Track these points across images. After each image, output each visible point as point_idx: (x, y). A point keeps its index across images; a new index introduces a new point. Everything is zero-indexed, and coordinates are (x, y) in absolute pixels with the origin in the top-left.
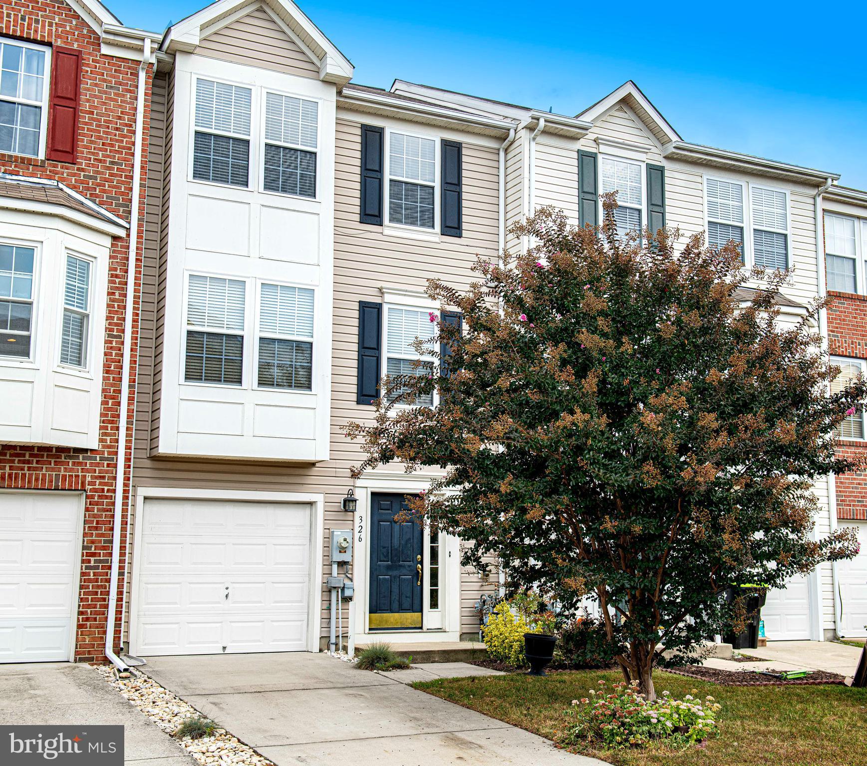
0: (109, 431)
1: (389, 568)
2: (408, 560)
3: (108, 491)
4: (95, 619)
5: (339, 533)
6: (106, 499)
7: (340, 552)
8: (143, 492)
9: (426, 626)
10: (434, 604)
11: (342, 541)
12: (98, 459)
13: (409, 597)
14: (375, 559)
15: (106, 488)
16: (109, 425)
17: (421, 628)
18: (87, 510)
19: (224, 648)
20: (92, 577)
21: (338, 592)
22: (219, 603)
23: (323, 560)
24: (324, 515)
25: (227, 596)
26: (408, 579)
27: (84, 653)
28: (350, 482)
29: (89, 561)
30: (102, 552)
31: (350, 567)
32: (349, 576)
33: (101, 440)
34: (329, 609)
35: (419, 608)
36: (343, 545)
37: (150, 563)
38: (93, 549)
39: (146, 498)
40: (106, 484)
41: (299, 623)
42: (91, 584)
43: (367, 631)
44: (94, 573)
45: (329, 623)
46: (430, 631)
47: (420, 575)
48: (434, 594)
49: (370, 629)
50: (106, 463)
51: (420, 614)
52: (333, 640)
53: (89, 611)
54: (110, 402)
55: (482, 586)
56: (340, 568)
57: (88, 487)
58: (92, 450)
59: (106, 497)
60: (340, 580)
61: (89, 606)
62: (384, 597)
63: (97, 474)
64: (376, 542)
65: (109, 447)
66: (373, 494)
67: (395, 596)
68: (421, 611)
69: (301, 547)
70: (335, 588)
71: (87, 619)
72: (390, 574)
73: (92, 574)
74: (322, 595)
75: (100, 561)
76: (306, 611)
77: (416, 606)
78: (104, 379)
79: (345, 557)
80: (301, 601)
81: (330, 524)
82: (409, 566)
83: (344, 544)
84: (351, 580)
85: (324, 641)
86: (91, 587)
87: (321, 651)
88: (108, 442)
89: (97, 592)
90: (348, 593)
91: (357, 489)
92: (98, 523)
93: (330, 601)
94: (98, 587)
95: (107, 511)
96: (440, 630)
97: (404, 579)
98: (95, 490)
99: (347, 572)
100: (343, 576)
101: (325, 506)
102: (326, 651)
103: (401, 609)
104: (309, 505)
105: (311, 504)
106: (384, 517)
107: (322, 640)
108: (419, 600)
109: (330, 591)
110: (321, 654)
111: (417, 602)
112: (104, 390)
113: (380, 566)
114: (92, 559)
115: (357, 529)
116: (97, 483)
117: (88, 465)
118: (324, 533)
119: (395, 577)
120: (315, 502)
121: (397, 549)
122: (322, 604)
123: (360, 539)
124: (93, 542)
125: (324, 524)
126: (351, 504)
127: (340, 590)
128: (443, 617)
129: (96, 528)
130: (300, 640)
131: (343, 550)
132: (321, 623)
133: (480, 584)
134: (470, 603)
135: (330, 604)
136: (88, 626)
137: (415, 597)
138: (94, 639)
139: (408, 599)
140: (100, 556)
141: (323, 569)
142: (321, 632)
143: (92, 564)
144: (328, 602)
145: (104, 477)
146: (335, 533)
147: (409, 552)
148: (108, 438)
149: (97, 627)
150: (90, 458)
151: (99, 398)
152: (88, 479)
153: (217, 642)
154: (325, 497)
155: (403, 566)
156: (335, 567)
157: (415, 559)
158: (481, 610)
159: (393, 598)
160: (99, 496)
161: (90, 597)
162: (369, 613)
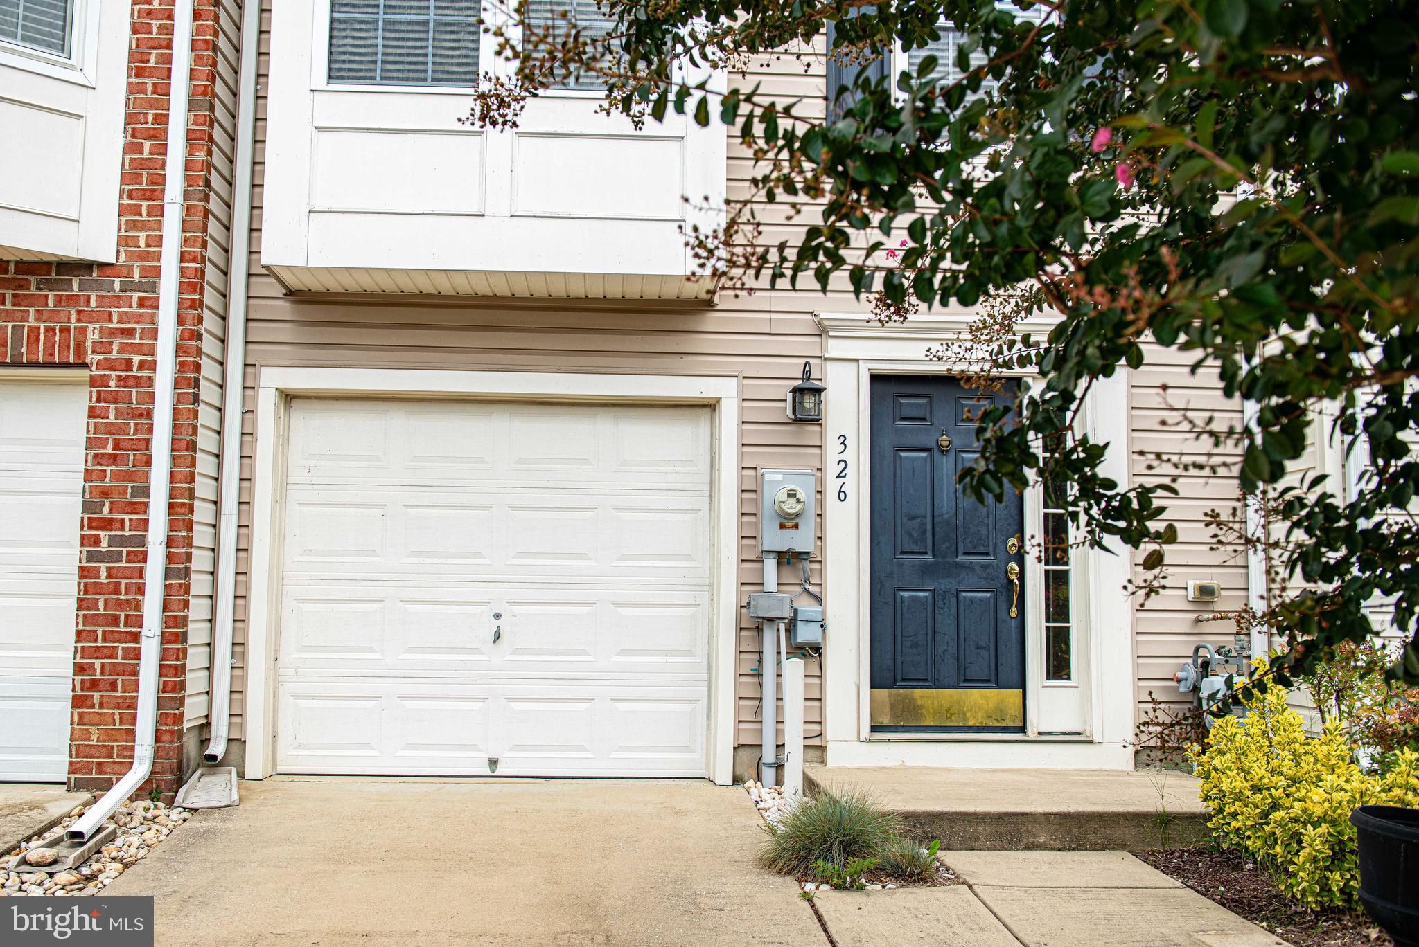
0: (144, 217)
1: (925, 570)
2: (982, 550)
3: (142, 365)
4: (113, 686)
5: (780, 478)
6: (138, 385)
7: (782, 526)
8: (273, 379)
9: (1035, 723)
10: (1059, 666)
11: (784, 497)
12: (117, 287)
13: (987, 648)
14: (887, 549)
15: (136, 359)
16: (144, 204)
17: (1023, 729)
18: (92, 413)
19: (493, 763)
20: (103, 579)
21: (778, 630)
22: (477, 651)
23: (741, 549)
24: (741, 433)
25: (497, 636)
26: (981, 600)
27: (87, 768)
28: (808, 346)
29: (97, 541)
30: (127, 518)
31: (816, 566)
32: (812, 589)
33: (123, 241)
34: (758, 674)
35: (1016, 678)
36: (786, 508)
37: (309, 552)
38: (106, 510)
39: (289, 398)
40: (136, 349)
41: (686, 708)
42: (102, 599)
43: (866, 732)
44: (109, 569)
45: (759, 709)
46: (1046, 738)
47: (1016, 589)
48: (1057, 641)
49: (874, 729)
50: (135, 297)
51: (1018, 692)
52: (769, 755)
53: (97, 664)
54: (147, 145)
55: (1198, 621)
56: (786, 570)
57: (91, 358)
58: (102, 265)
59: (138, 381)
60: (780, 600)
61: (97, 653)
62: (916, 645)
63: (114, 325)
64: (888, 503)
65: (145, 256)
66: (875, 378)
67: (946, 642)
68: (1023, 686)
69: (689, 516)
70: (770, 620)
71: (94, 685)
72: (932, 586)
73: (104, 574)
74: (738, 640)
75: (124, 541)
76: (705, 676)
77: (1007, 672)
78: (131, 89)
79: (800, 540)
80: (689, 653)
81: (756, 457)
82: (985, 567)
83: (791, 507)
84: (819, 600)
85: (744, 755)
86: (101, 605)
87: (737, 780)
88: (142, 243)
89: (116, 618)
90: (806, 634)
91: (829, 365)
92: (117, 446)
93: (760, 652)
94: (120, 604)
95: (141, 415)
96: (1075, 737)
97: (972, 600)
98: (110, 365)
99: (807, 580)
100: (798, 589)
101: (742, 410)
102: (750, 783)
103: (966, 680)
104: (708, 410)
105: (710, 406)
106: (911, 440)
107: (741, 752)
108: (1015, 654)
109: (759, 629)
110: (739, 791)
111: (1008, 659)
112: (130, 118)
113: (900, 565)
114: (104, 535)
115: (832, 469)
116: (115, 347)
117: (93, 303)
118: (742, 479)
119: (944, 595)
120: (719, 400)
121: (948, 523)
122: (738, 663)
123: (842, 496)
124: (105, 493)
125: (742, 456)
126: (809, 402)
127: (782, 627)
128: (1086, 702)
129: (114, 459)
130: (687, 749)
131: (789, 522)
132: (737, 709)
133: (1193, 616)
134: (1165, 668)
135: (760, 662)
136: (97, 702)
137: (1002, 648)
138: (110, 734)
139: (984, 653)
140: (122, 528)
141: (740, 572)
142: (737, 732)
143: (104, 546)
144: (756, 657)
145: (130, 332)
146: (767, 478)
147: (984, 532)
148: (142, 236)
149: (118, 706)
150: (98, 286)
151: (117, 138)
152: (93, 336)
153: (474, 747)
154: (742, 388)
155: (969, 568)
156: (771, 565)
157: (1000, 547)
158: (1196, 689)
159: (940, 650)
160: (120, 378)
161: (100, 630)
162: (872, 687)
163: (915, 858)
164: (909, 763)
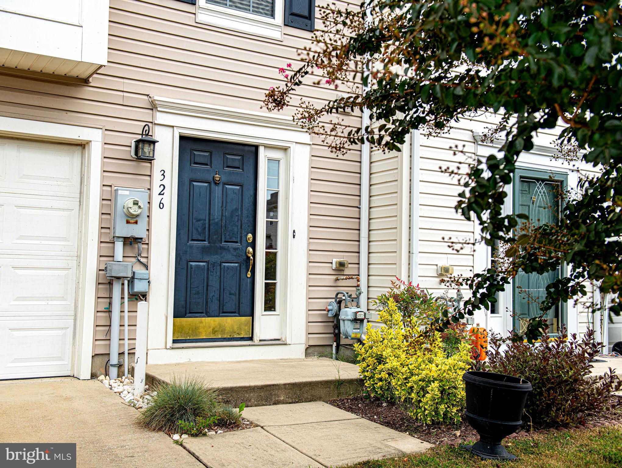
1: (204, 250)
2: (234, 240)
5: (127, 193)
7: (128, 222)
9: (259, 334)
10: (270, 305)
11: (131, 205)
13: (235, 294)
14: (184, 237)
17: (251, 339)
21: (123, 284)
23: (100, 234)
24: (103, 164)
26: (232, 267)
28: (146, 115)
31: (145, 246)
32: (142, 260)
34: (109, 311)
35: (248, 311)
36: (132, 211)
41: (60, 332)
43: (170, 344)
45: (109, 332)
46: (264, 343)
47: (252, 262)
48: (270, 290)
49: (174, 341)
51: (250, 318)
52: (114, 359)
55: (337, 280)
56: (128, 248)
60: (126, 267)
62: (198, 293)
64: (186, 211)
66: (182, 138)
67: (214, 293)
68: (252, 314)
69: (65, 213)
70: (118, 278)
72: (207, 260)
74: (97, 290)
76: (73, 313)
77: (245, 308)
79: (137, 231)
80: (63, 298)
81: (112, 179)
82: (235, 249)
83: (135, 210)
84: (146, 267)
85: (98, 360)
87: (94, 376)
90: (139, 287)
91: (157, 128)
93: (111, 298)
96: (277, 342)
97: (228, 268)
99: (139, 255)
100: (134, 260)
101: (104, 150)
102: (102, 377)
103: (223, 312)
104: (80, 148)
105: (82, 145)
106: (199, 176)
107: (96, 358)
108: (249, 298)
109: (110, 283)
110: (95, 383)
111: (246, 300)
113: (191, 247)
115: (156, 190)
118: (102, 192)
119: (214, 264)
120: (88, 142)
121: (217, 224)
122: (97, 304)
123: (161, 205)
125: (103, 177)
126: (147, 149)
127: (126, 283)
128: (283, 324)
130: (60, 358)
131: (132, 219)
132: (95, 332)
133: (335, 277)
134: (321, 304)
135: (110, 304)
137: (242, 294)
139: (233, 297)
141: (99, 248)
142: (94, 346)
144: (108, 300)
146: (120, 192)
147: (236, 230)
154: (104, 136)
155: (227, 249)
156: (119, 245)
157: (244, 239)
158: (337, 315)
159: (211, 295)
162: (174, 317)
163: (230, 415)
164: (193, 360)
